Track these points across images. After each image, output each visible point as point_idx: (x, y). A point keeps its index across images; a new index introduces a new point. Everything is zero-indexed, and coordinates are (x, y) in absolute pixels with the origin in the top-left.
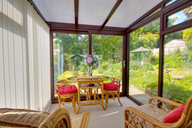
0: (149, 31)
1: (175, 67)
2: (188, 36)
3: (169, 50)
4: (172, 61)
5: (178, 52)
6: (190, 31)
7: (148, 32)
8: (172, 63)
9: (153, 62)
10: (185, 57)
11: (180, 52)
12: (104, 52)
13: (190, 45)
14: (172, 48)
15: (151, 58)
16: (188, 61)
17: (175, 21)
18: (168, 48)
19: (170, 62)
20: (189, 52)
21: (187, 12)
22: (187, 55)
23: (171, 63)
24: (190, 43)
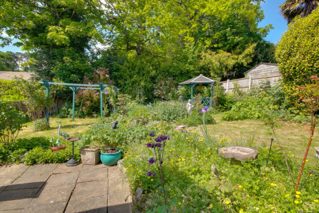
0: (222, 47)
1: (259, 117)
2: (284, 52)
3: (252, 83)
4: (254, 106)
5: (266, 88)
6: (289, 40)
7: (220, 50)
8: (253, 109)
9: (220, 105)
10: (279, 98)
11: (270, 87)
12: (133, 83)
13: (289, 72)
14: (257, 80)
15: (216, 97)
16: (284, 105)
17: (268, 33)
18: (250, 79)
19: (250, 106)
20: (285, 87)
21: (288, 8)
22: (282, 95)
23: (251, 109)
24: (288, 68)
